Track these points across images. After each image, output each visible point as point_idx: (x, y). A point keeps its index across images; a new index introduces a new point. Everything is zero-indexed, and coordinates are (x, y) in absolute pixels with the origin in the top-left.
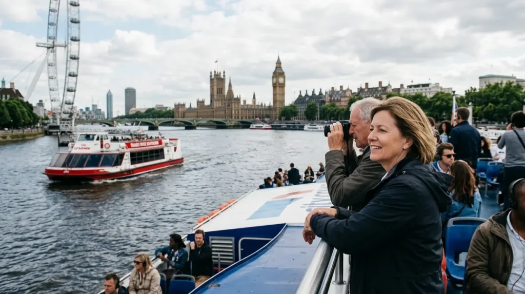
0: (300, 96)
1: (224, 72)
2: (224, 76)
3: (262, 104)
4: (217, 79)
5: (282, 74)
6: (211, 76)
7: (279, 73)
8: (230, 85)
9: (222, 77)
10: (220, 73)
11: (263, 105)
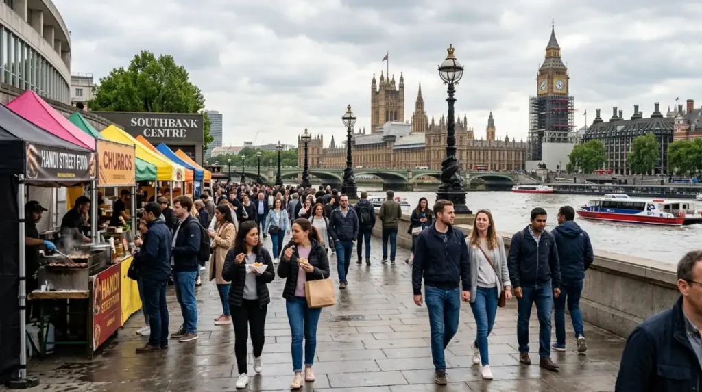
0: (598, 121)
1: (402, 80)
2: (402, 86)
3: (507, 139)
4: (387, 92)
5: (561, 72)
6: (374, 88)
7: (553, 68)
8: (420, 102)
9: (397, 89)
10: (393, 82)
11: (511, 140)
